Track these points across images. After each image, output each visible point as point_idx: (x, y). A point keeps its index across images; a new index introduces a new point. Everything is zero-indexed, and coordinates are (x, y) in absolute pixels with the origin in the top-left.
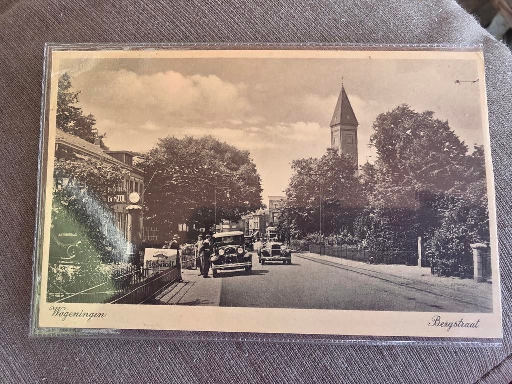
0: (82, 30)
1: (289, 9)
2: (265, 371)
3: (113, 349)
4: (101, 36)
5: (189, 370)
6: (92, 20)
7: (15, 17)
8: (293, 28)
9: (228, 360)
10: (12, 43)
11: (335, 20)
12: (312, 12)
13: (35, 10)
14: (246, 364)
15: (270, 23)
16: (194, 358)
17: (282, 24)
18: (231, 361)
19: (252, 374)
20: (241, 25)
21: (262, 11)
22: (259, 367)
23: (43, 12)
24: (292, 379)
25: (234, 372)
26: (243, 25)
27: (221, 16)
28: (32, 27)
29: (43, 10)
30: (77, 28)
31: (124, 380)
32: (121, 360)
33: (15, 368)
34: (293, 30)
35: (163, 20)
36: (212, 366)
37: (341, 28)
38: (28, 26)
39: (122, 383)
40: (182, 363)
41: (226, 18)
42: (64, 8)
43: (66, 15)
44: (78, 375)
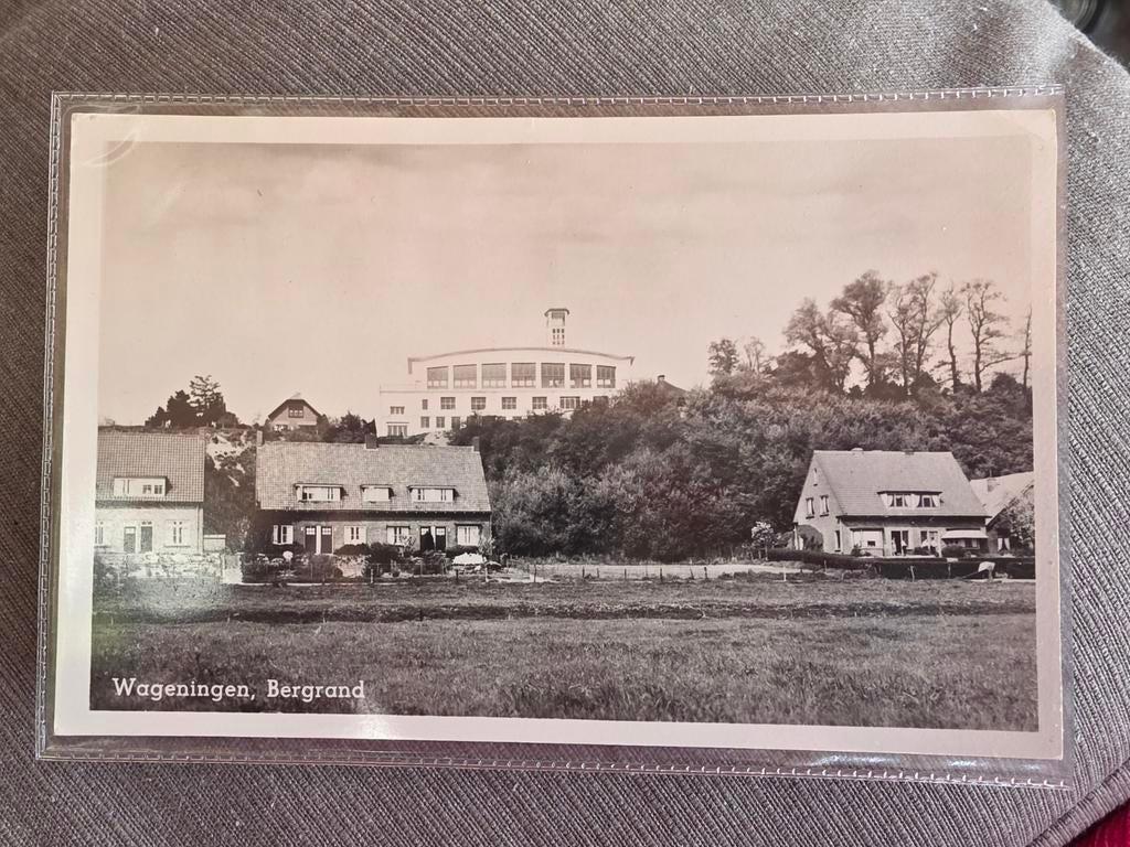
0: (210, 66)
1: (679, 9)
2: (666, 799)
3: (336, 775)
4: (257, 76)
5: (501, 809)
6: (231, 42)
7: (43, 42)
8: (692, 52)
9: (585, 780)
10: (40, 103)
11: (779, 35)
12: (729, 17)
13: (92, 26)
14: (626, 788)
15: (642, 41)
16: (512, 781)
17: (668, 43)
18: (592, 783)
19: (638, 808)
20: (578, 47)
21: (622, 16)
22: (654, 791)
23: (110, 28)
24: (722, 812)
25: (600, 805)
26: (581, 47)
27: (532, 24)
28: (86, 61)
29: (110, 23)
30: (197, 62)
31: (366, 839)
32: (355, 795)
33: (124, 833)
34: (692, 56)
35: (400, 37)
36: (552, 797)
37: (794, 53)
38: (76, 61)
39: (362, 845)
40: (485, 794)
41: (543, 31)
42: (158, 16)
43: (164, 30)
44: (266, 835)
